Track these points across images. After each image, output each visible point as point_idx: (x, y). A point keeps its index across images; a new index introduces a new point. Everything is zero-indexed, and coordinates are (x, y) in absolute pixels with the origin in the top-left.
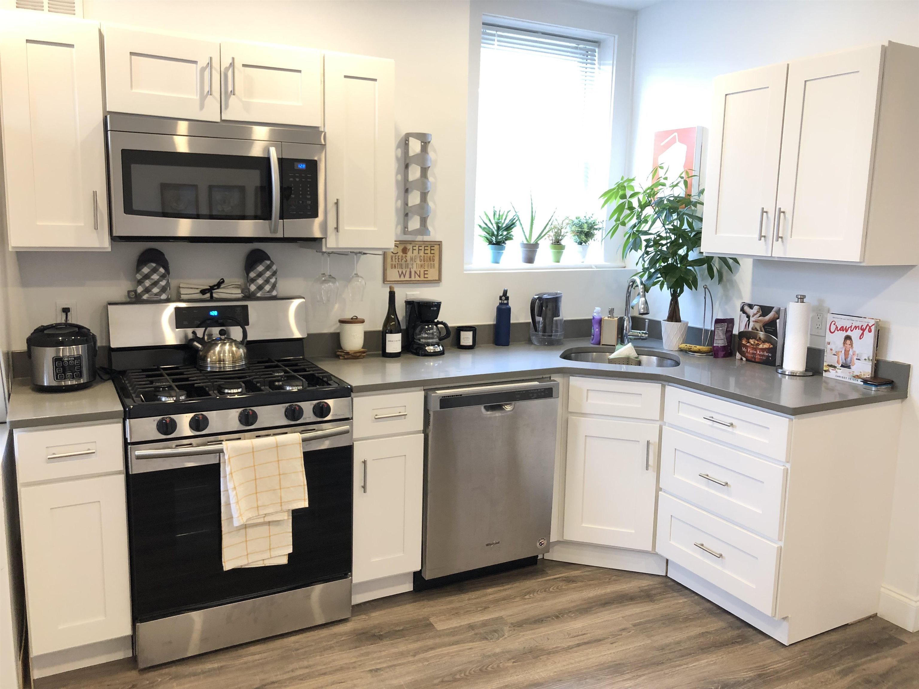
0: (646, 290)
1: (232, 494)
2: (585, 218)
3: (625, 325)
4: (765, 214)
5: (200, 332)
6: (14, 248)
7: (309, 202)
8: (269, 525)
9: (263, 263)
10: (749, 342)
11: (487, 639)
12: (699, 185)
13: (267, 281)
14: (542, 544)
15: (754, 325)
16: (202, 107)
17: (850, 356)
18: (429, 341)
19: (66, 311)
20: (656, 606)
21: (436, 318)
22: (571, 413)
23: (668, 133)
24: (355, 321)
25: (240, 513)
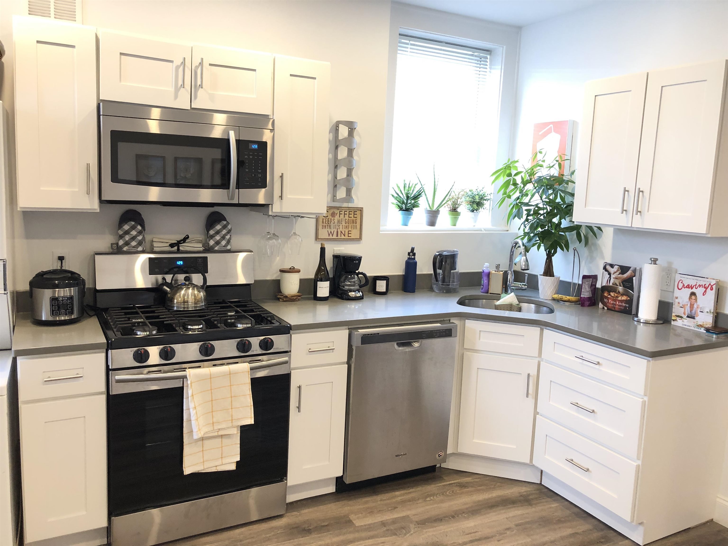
0: (527, 250)
1: (193, 412)
2: (477, 191)
3: (509, 278)
4: (626, 192)
5: (169, 278)
6: (21, 208)
7: (260, 176)
8: (222, 438)
9: (221, 223)
10: (610, 295)
11: (396, 534)
12: (570, 167)
13: (223, 238)
14: (440, 456)
15: (614, 281)
16: (176, 97)
17: (694, 309)
18: (351, 288)
19: (61, 259)
20: (534, 509)
21: (358, 270)
22: (466, 349)
23: (546, 124)
24: (292, 270)
25: (199, 428)
